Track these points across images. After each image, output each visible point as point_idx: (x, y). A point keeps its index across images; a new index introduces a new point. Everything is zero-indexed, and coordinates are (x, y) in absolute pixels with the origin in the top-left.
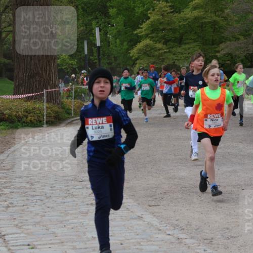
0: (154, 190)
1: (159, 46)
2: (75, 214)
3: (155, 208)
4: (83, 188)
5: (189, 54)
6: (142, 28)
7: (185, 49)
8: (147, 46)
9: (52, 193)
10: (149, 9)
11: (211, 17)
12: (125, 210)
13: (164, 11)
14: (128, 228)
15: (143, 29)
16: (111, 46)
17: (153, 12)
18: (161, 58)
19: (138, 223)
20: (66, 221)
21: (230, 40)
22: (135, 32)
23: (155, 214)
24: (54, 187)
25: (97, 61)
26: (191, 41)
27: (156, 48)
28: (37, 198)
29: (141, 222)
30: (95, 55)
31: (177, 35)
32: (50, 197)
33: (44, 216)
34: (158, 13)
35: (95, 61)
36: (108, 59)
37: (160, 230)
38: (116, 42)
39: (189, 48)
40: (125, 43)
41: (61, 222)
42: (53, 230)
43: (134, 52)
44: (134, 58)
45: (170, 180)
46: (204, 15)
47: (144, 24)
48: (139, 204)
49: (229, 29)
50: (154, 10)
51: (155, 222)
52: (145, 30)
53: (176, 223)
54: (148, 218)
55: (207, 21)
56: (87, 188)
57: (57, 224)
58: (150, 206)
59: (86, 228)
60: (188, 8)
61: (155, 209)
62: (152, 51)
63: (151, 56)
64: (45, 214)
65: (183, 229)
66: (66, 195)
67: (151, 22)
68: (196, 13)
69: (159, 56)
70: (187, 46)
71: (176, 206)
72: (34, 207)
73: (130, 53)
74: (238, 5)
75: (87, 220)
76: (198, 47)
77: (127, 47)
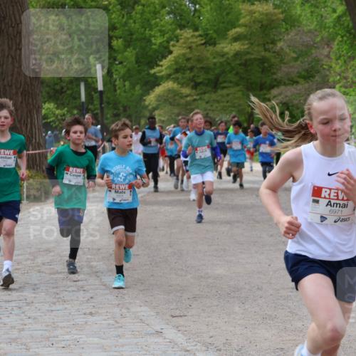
0: (179, 294)
1: (186, 91)
2: (68, 328)
3: (180, 319)
4: (79, 290)
5: (227, 102)
6: (162, 66)
7: (222, 96)
8: (169, 91)
9: (35, 297)
10: (172, 40)
11: (259, 52)
12: (138, 322)
13: (191, 42)
14: (142, 348)
15: (163, 68)
16: (118, 91)
17: (177, 44)
18: (189, 107)
19: (156, 341)
20: (54, 337)
21: (285, 84)
22: (152, 71)
23: (180, 328)
24: (37, 288)
25: (99, 111)
26: (230, 85)
27: (181, 93)
28: (13, 304)
29: (160, 340)
30: (95, 102)
31: (211, 76)
32: (32, 302)
33: (23, 330)
34: (184, 46)
35: (96, 112)
36: (115, 109)
37: (188, 351)
38: (125, 86)
39: (228, 95)
40: (138, 88)
41: (48, 338)
42: (37, 350)
43: (151, 99)
44: (150, 107)
45: (202, 279)
46: (248, 48)
47: (164, 61)
48: (158, 313)
49: (283, 68)
50: (178, 41)
51: (180, 339)
52: (166, 69)
53: (209, 341)
54: (170, 333)
55: (253, 57)
56: (84, 291)
57: (42, 341)
58: (173, 317)
59: (83, 348)
60: (226, 39)
61: (180, 321)
62: (177, 97)
63: (174, 105)
64: (25, 327)
65: (220, 350)
66: (55, 300)
67: (174, 57)
68: (237, 46)
69: (186, 105)
70: (225, 92)
71: (209, 317)
72: (8, 317)
73: (145, 100)
74: (295, 35)
75: (83, 336)
76: (240, 93)
77: (140, 91)
